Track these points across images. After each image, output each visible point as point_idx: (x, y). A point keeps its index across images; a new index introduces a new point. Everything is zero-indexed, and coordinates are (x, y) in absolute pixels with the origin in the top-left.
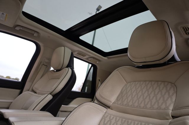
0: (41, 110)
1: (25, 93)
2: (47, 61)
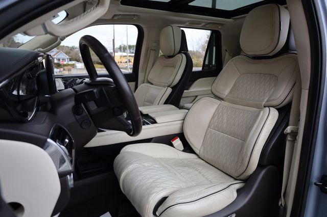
0: (164, 104)
1: (141, 86)
2: (154, 44)
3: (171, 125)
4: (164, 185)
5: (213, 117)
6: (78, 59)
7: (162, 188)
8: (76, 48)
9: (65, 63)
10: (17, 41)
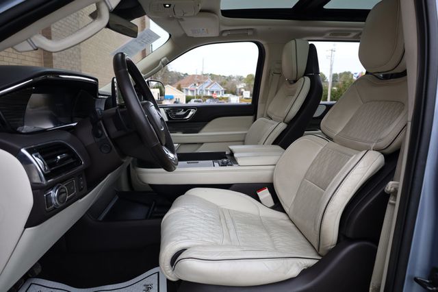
3: (258, 170)
4: (190, 235)
5: (312, 165)
6: (234, 91)
7: (186, 238)
8: (234, 78)
9: (219, 96)
10: (170, 70)
